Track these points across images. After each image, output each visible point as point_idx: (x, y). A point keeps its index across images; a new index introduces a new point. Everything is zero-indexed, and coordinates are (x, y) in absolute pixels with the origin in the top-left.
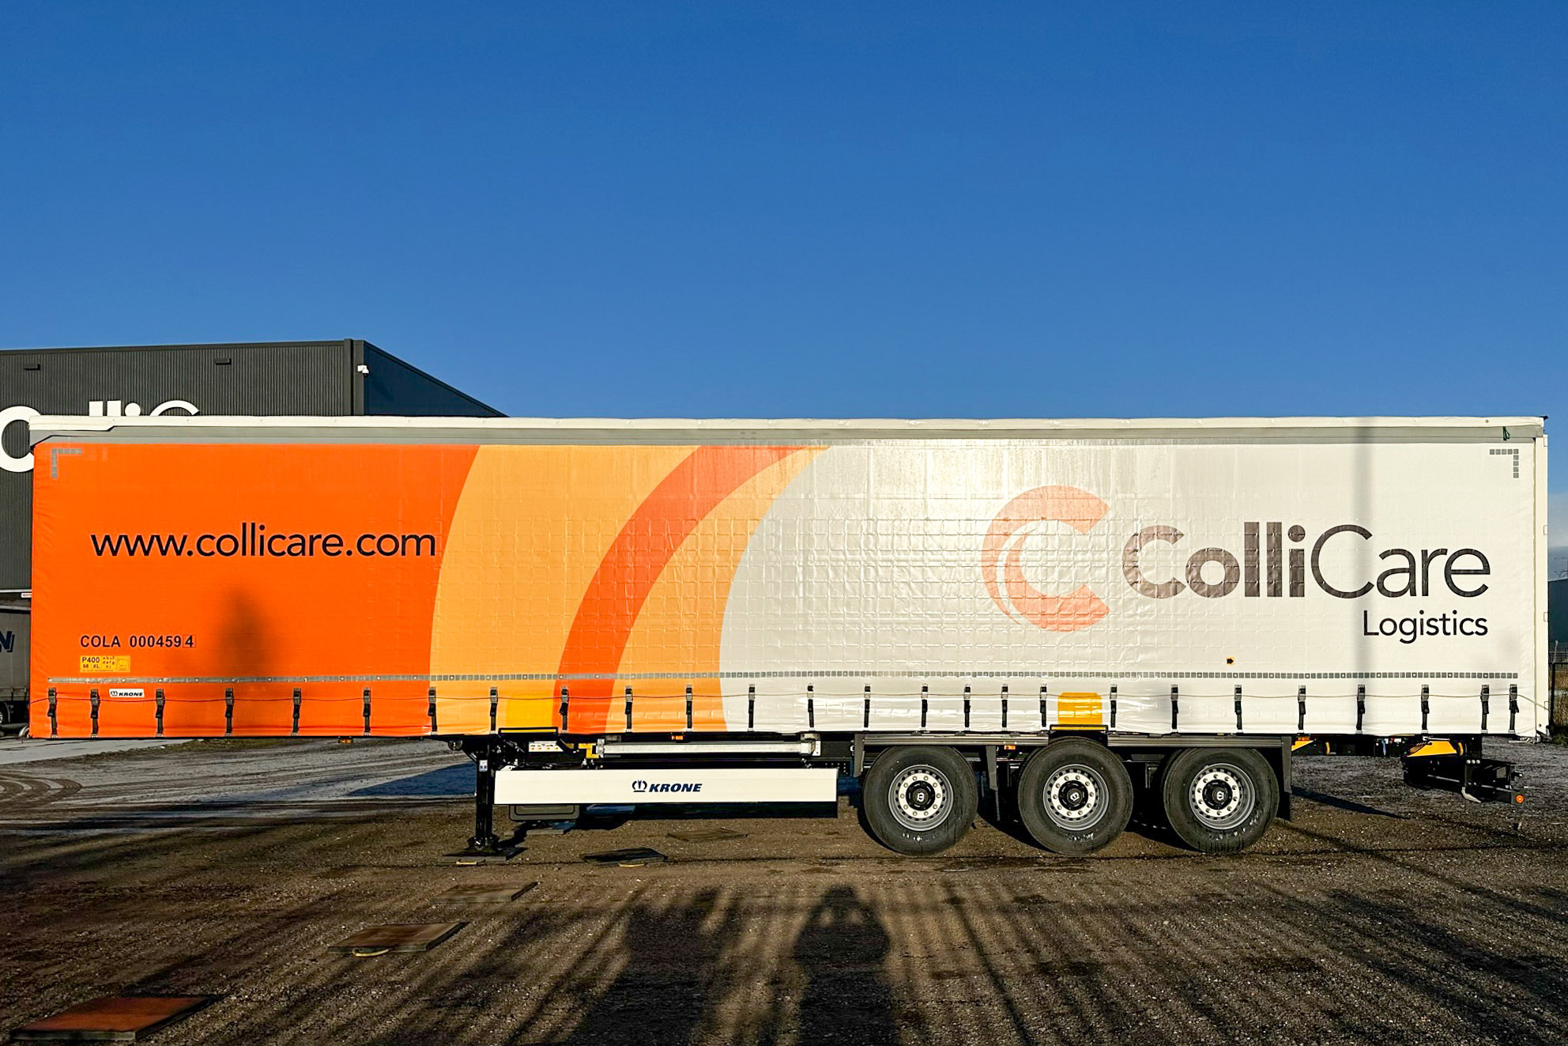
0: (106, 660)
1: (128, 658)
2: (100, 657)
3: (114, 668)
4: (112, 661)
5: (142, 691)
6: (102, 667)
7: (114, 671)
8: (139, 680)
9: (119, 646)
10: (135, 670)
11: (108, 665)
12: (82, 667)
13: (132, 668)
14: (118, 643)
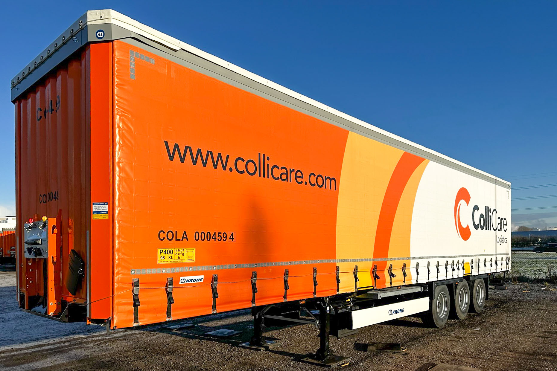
0: (178, 252)
1: (193, 250)
2: (173, 249)
3: (184, 260)
4: (182, 252)
5: (202, 277)
6: (175, 258)
7: (184, 261)
8: (200, 268)
9: (187, 240)
10: (199, 261)
11: (180, 256)
12: (159, 259)
13: (196, 258)
14: (186, 238)
